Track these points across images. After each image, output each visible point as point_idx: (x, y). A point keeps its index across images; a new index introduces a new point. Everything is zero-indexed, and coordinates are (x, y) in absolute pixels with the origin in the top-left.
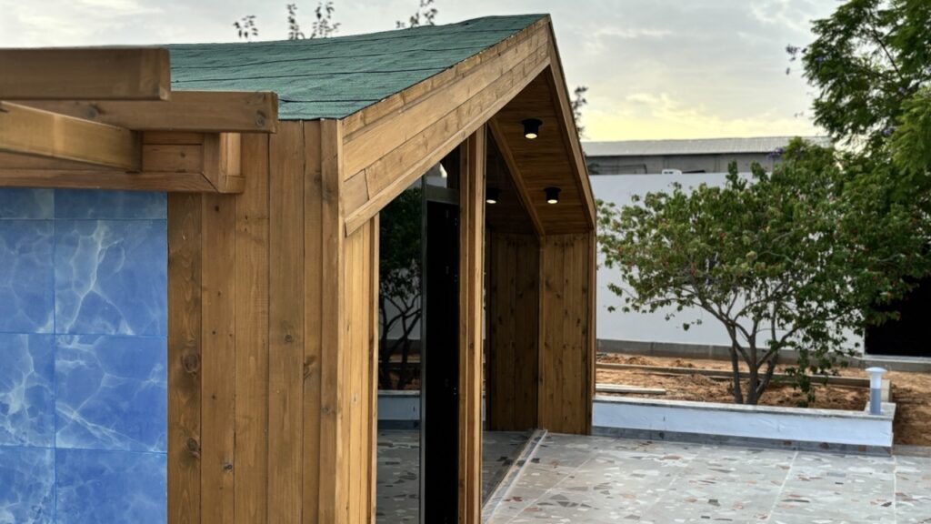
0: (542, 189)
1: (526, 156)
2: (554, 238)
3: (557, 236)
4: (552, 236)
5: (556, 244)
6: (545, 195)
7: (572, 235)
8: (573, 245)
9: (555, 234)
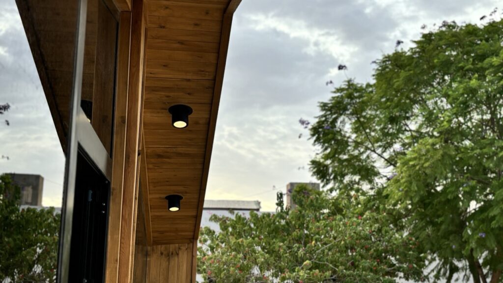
0: (165, 196)
1: (159, 156)
2: (161, 248)
3: (163, 246)
4: (160, 246)
5: (162, 254)
6: (166, 203)
7: (177, 245)
8: (178, 254)
9: (162, 244)
